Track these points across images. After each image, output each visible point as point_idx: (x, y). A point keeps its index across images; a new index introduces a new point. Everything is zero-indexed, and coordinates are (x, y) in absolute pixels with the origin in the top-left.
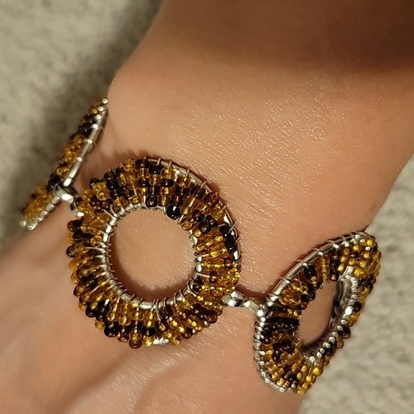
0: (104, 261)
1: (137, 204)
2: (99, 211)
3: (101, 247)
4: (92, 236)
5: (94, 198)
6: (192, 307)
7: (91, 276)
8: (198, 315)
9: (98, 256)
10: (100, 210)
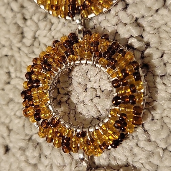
0: (63, 68)
1: (109, 74)
2: (91, 50)
3: (70, 63)
4: (73, 54)
5: (97, 43)
6: (66, 137)
7: (50, 66)
8: (63, 142)
9: (63, 63)
10: (92, 52)
